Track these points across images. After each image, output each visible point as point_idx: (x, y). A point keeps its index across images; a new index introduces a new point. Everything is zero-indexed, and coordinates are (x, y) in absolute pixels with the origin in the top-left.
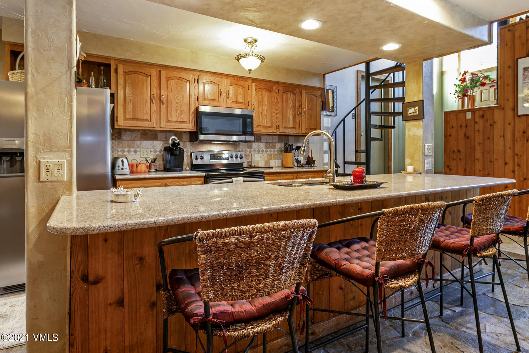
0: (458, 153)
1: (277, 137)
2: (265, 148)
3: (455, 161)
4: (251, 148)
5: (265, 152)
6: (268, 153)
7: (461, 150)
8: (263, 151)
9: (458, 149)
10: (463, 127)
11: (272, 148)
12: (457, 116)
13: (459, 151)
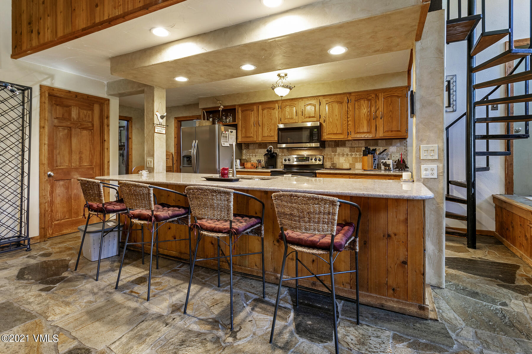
1: (363, 142)
2: (350, 152)
4: (336, 152)
5: (349, 156)
6: (353, 156)
8: (347, 155)
11: (357, 152)
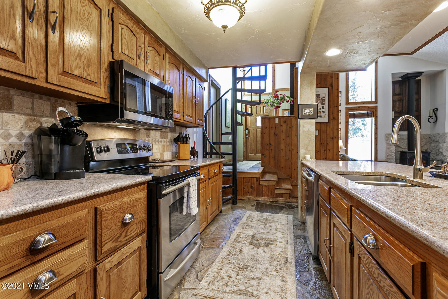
0: (270, 145)
2: (160, 138)
3: (268, 151)
5: (160, 143)
6: (162, 143)
7: (272, 143)
8: (158, 141)
9: (270, 143)
10: (273, 128)
11: (165, 138)
12: (269, 120)
13: (271, 144)
